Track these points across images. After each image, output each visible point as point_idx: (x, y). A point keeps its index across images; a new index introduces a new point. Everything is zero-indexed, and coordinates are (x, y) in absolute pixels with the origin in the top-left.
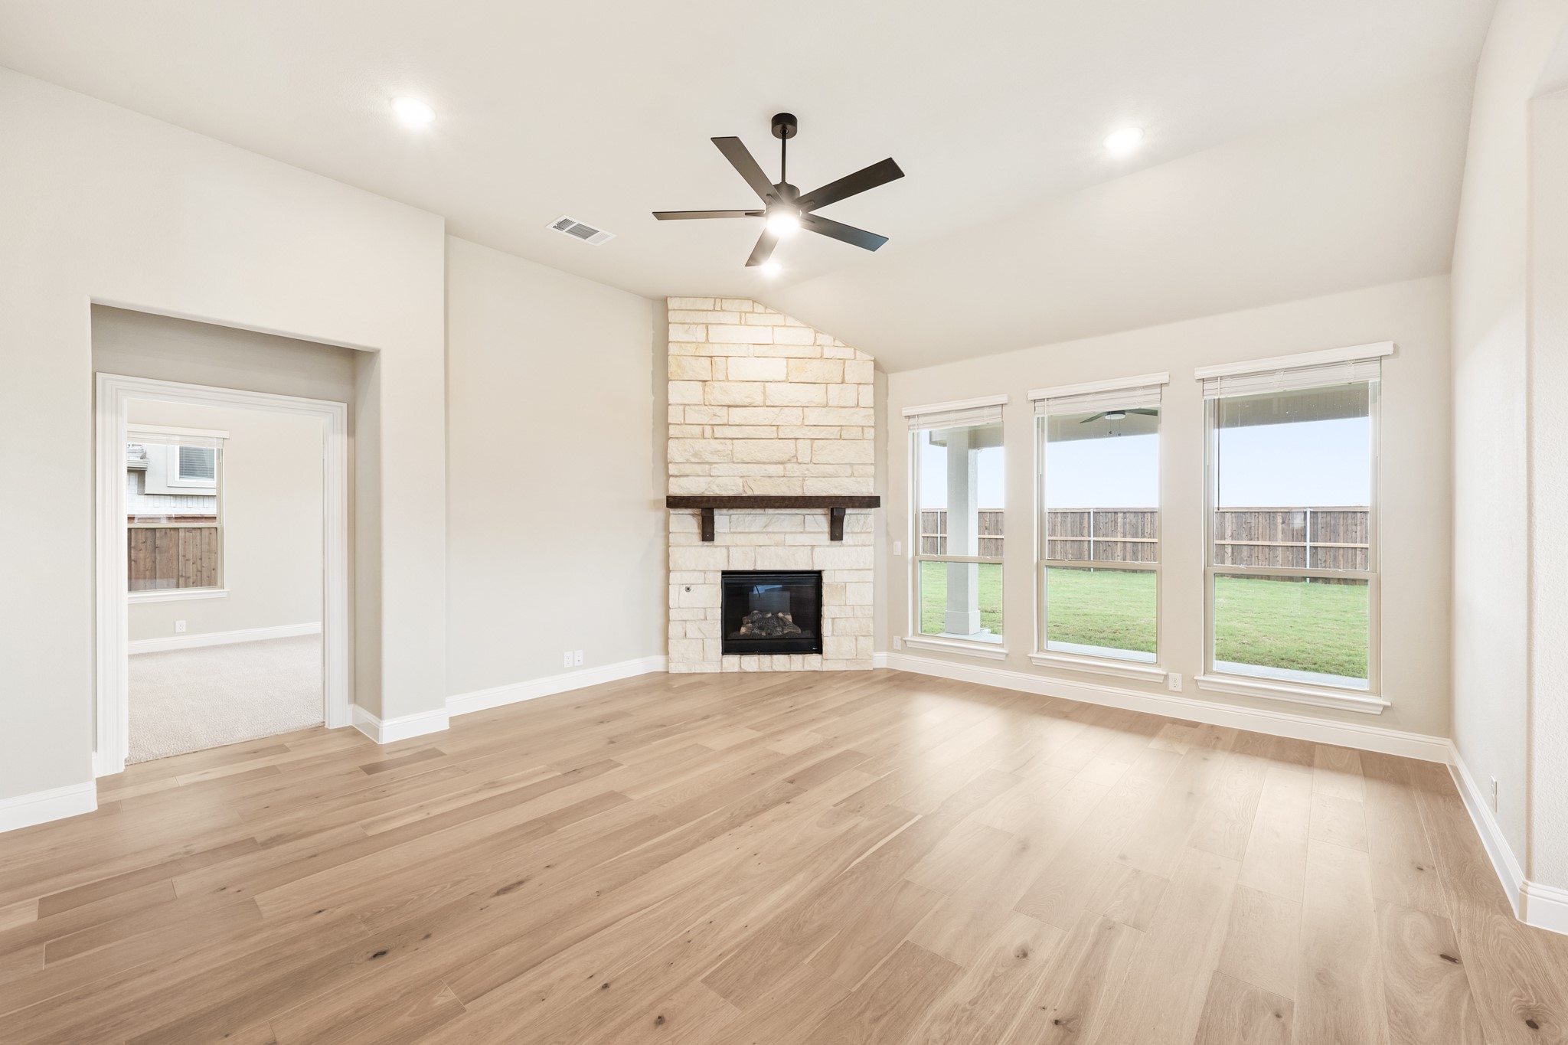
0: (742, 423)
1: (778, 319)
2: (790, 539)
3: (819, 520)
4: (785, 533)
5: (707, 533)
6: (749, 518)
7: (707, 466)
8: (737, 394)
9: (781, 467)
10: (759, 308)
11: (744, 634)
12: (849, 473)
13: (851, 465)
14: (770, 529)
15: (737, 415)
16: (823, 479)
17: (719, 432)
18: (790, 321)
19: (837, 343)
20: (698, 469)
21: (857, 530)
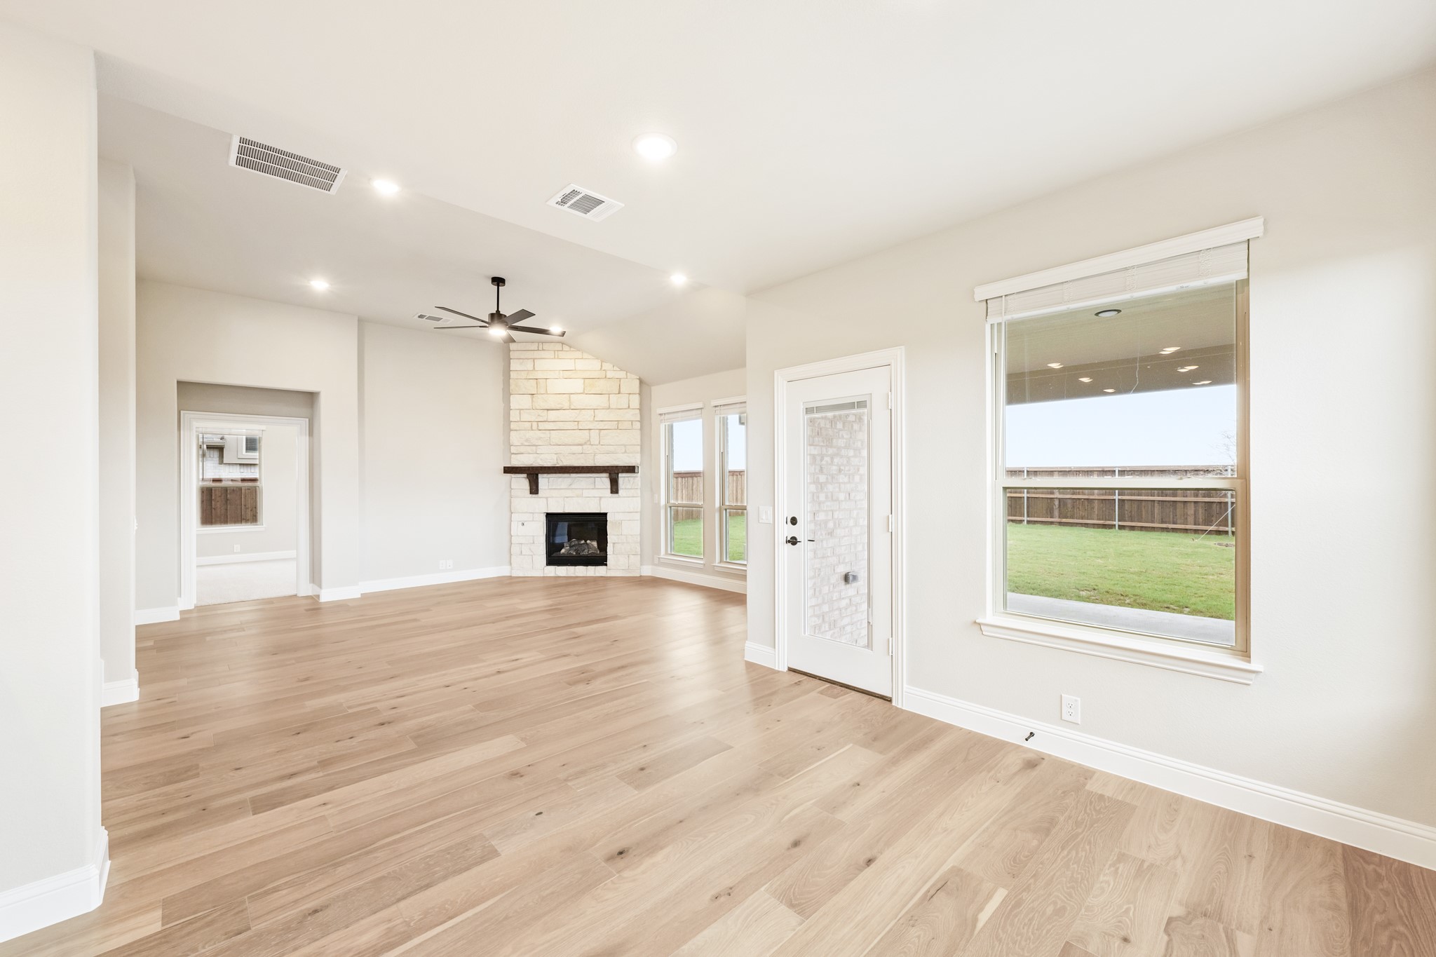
0: (557, 420)
1: (578, 354)
2: (586, 493)
3: (603, 480)
4: (583, 489)
5: (534, 489)
6: (560, 479)
7: (534, 448)
8: (552, 402)
9: (581, 447)
10: (566, 348)
11: (563, 553)
12: (624, 450)
13: (625, 445)
14: (573, 486)
15: (552, 415)
16: (607, 455)
17: (542, 426)
18: (585, 355)
19: (615, 368)
20: (529, 449)
21: (628, 487)
